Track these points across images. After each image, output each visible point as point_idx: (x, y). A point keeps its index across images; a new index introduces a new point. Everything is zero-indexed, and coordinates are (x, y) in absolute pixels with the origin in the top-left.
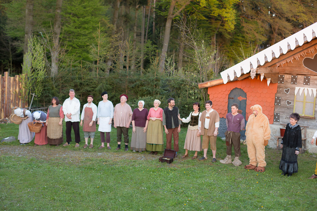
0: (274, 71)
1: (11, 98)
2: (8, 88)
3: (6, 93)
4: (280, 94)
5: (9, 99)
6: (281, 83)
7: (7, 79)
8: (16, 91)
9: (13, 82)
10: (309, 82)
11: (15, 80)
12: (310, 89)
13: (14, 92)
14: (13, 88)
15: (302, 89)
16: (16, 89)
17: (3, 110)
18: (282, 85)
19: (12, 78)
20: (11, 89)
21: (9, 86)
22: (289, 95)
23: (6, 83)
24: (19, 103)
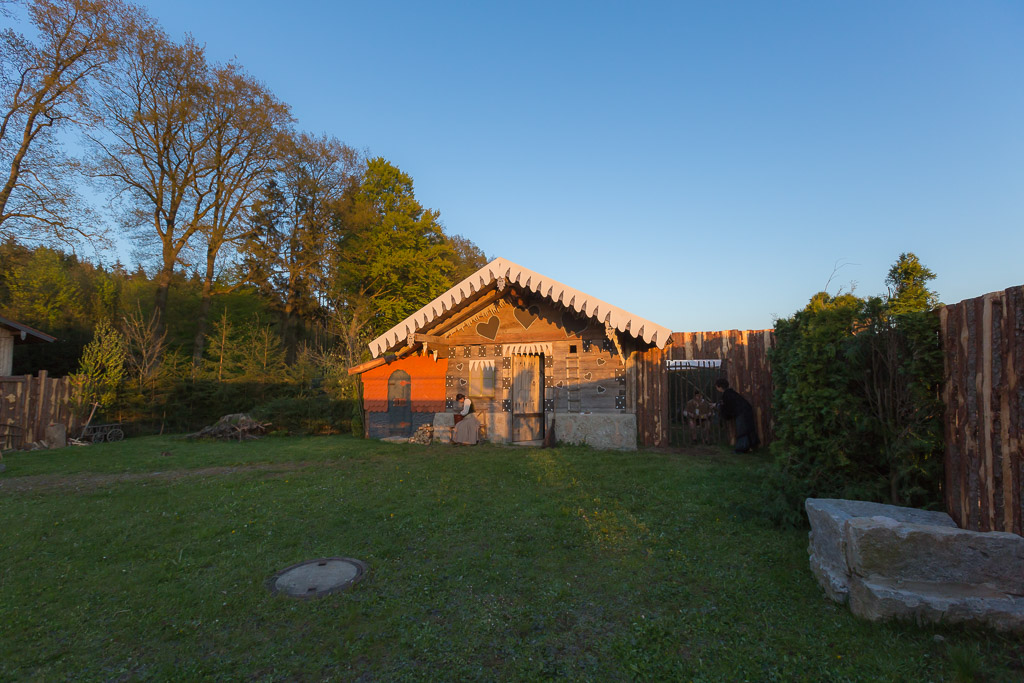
0: (441, 342)
1: (52, 412)
2: (44, 396)
3: (41, 404)
4: (451, 372)
5: (45, 411)
6: (452, 357)
7: (43, 382)
8: (62, 401)
9: (57, 387)
10: (484, 353)
11: (62, 384)
12: (487, 362)
13: (59, 401)
14: (57, 396)
15: (477, 362)
16: (63, 396)
17: (30, 431)
18: (454, 360)
19: (55, 381)
20: (53, 397)
21: (49, 392)
22: (462, 372)
23: (42, 387)
24: (68, 418)
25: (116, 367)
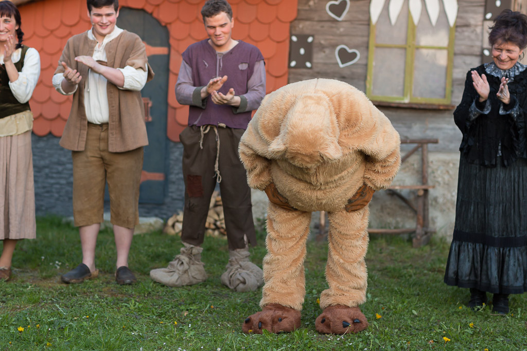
4: (308, 23)
22: (345, 24)
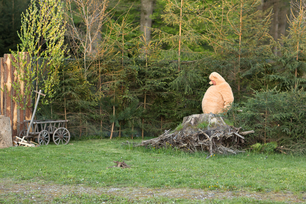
25: (57, 42)
